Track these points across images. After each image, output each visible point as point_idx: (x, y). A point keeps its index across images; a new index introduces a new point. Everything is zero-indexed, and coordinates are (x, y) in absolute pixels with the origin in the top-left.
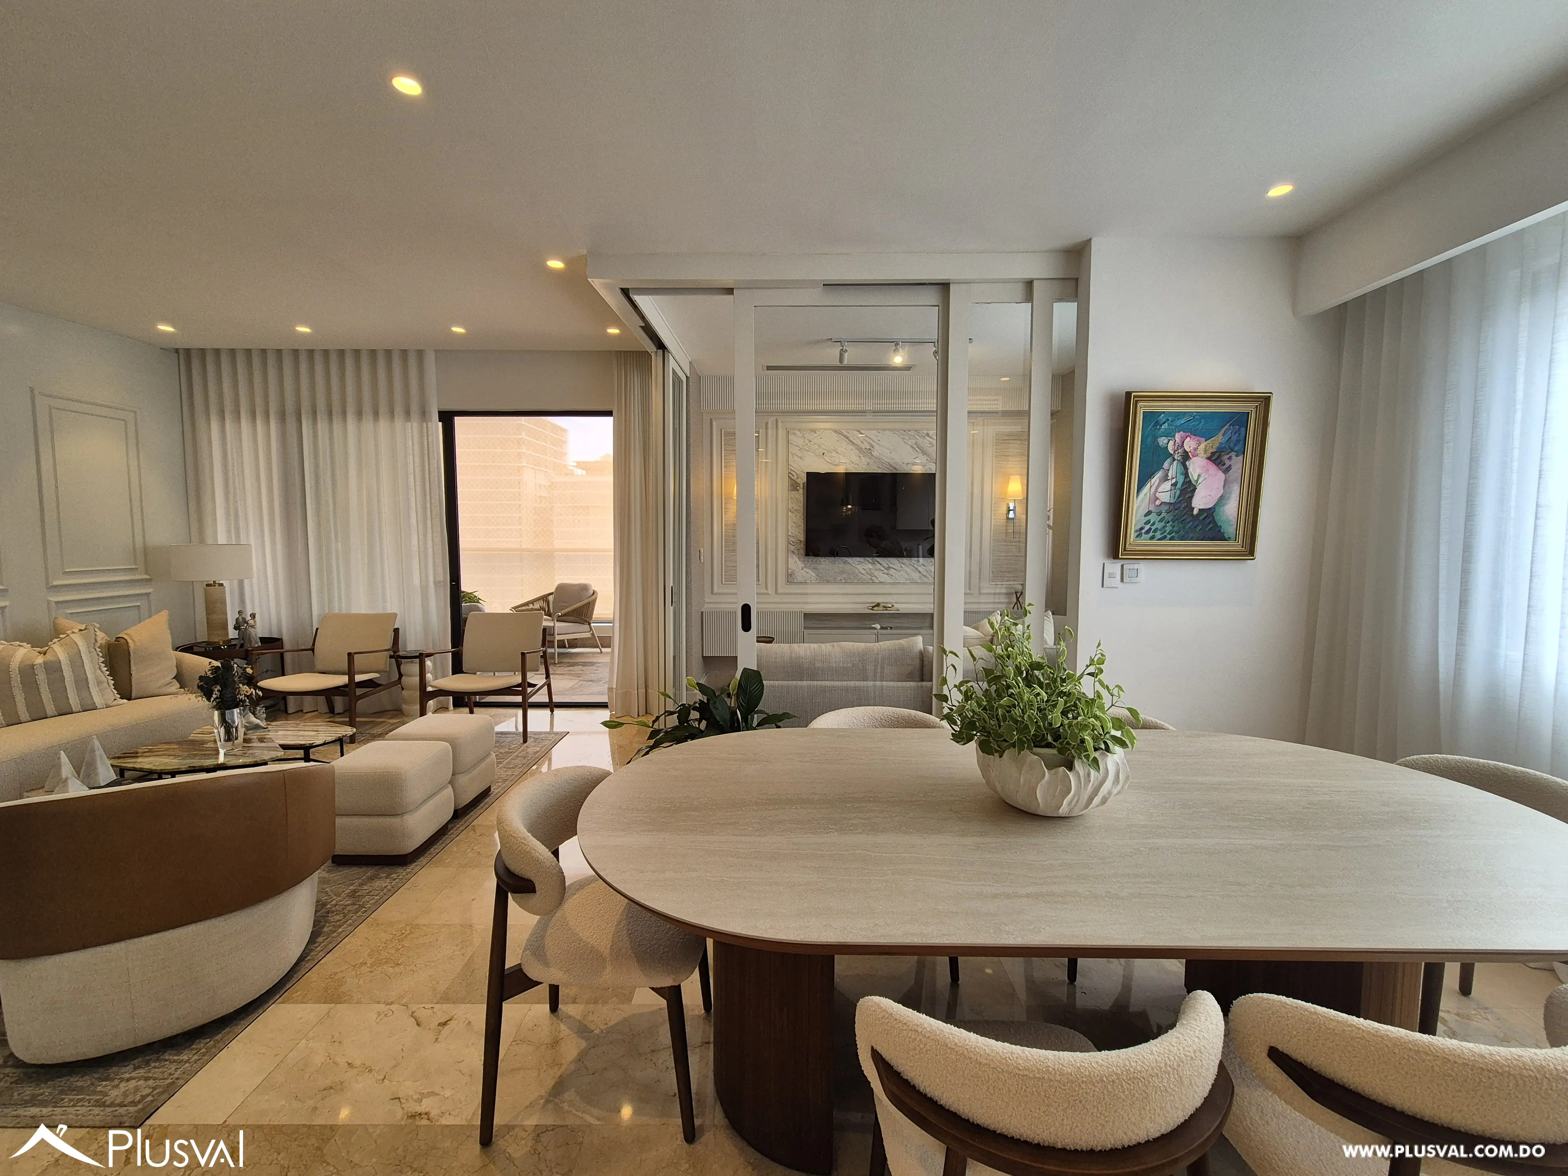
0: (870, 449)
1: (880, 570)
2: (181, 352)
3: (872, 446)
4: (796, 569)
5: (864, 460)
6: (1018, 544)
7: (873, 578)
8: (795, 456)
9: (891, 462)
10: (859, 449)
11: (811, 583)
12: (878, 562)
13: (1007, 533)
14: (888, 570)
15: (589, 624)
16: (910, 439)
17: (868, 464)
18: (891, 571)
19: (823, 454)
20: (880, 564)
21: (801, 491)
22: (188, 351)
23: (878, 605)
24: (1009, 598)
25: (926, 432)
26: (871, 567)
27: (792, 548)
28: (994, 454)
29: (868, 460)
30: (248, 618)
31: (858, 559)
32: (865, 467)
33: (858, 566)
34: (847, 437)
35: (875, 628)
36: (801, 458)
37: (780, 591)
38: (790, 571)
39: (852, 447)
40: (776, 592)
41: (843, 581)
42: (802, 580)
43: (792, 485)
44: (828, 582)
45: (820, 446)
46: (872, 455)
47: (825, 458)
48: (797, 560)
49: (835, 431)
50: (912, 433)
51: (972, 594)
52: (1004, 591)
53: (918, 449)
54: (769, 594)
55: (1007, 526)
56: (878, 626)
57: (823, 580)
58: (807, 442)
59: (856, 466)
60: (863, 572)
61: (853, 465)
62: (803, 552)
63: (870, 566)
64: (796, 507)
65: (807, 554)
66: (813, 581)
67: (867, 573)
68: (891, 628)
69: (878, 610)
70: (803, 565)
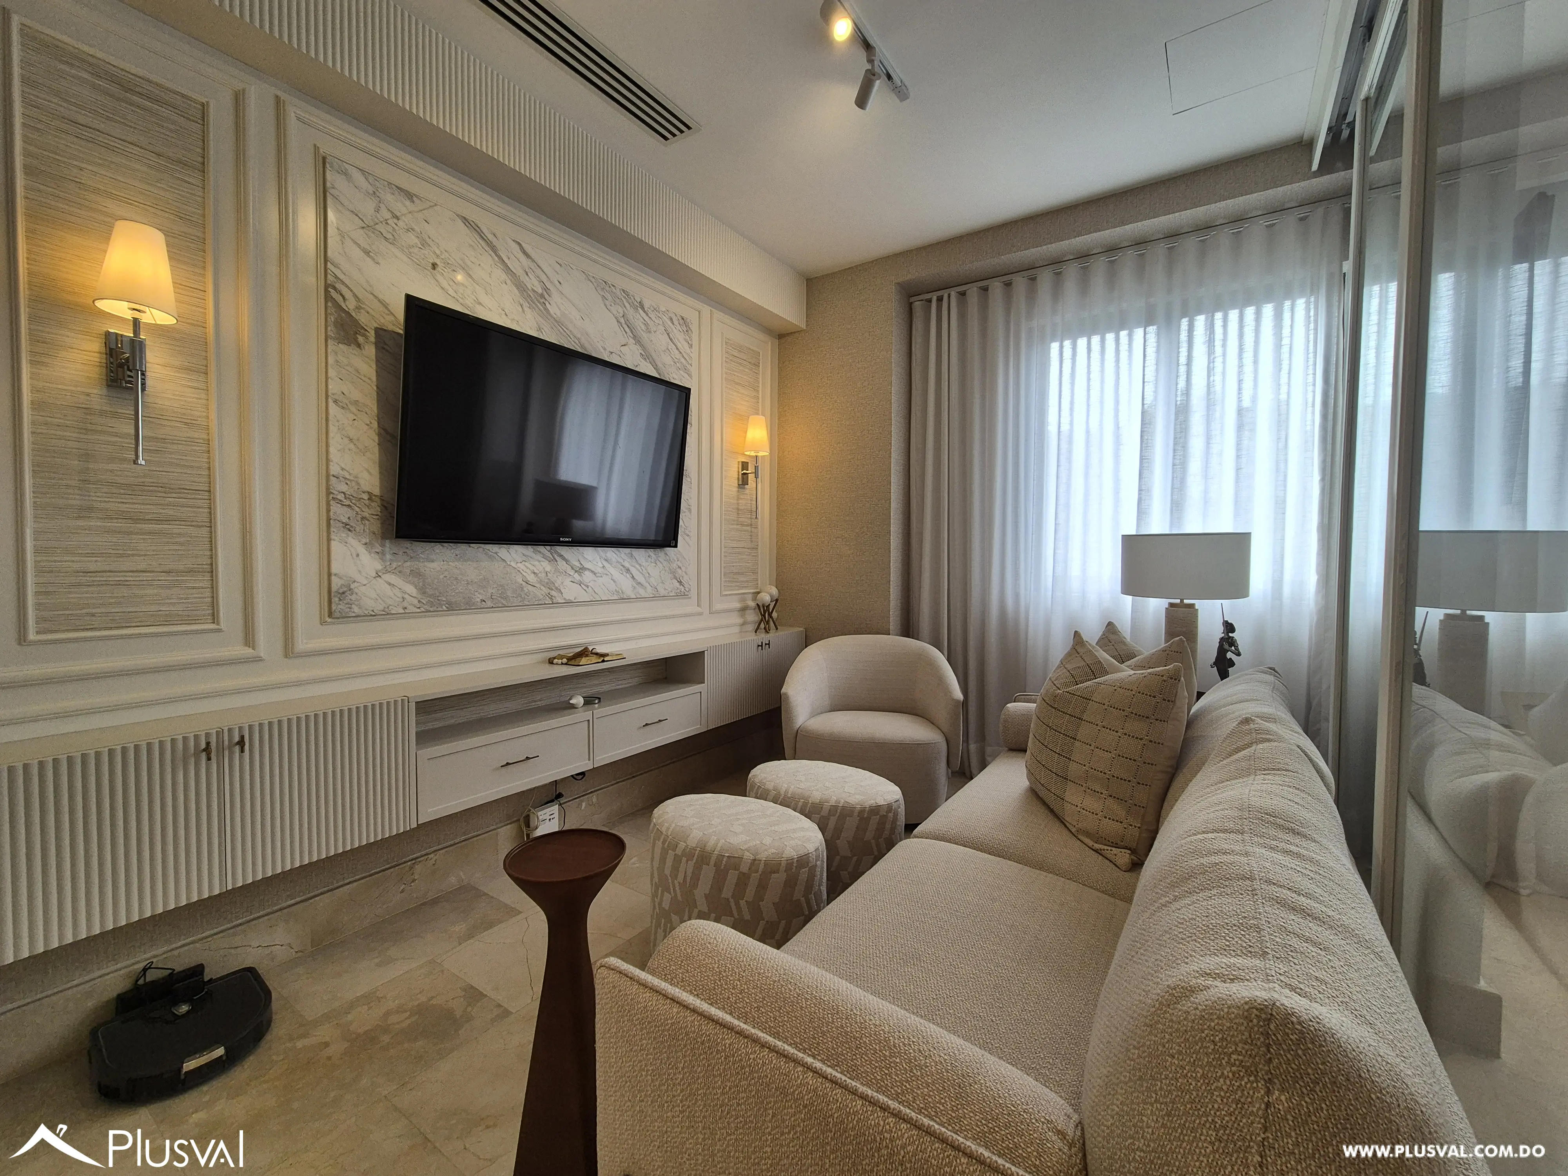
0: (542, 296)
1: (566, 573)
3: (546, 289)
4: (357, 577)
5: (529, 312)
6: (749, 528)
7: (553, 593)
10: (521, 287)
11: (406, 615)
12: (561, 556)
14: (580, 573)
16: (615, 304)
18: (587, 576)
19: (434, 265)
20: (567, 561)
21: (371, 351)
23: (585, 652)
24: (742, 616)
26: (548, 568)
27: (340, 512)
28: (724, 375)
29: (538, 314)
31: (522, 550)
33: (522, 568)
34: (491, 245)
35: (573, 707)
36: (367, 254)
37: (302, 644)
38: (336, 583)
39: (502, 273)
40: (289, 650)
42: (379, 607)
43: (341, 327)
45: (421, 242)
46: (546, 309)
47: (439, 277)
48: (362, 550)
49: (464, 219)
50: (618, 294)
51: (702, 613)
53: (626, 328)
54: (258, 659)
55: (739, 499)
56: (578, 700)
57: (438, 603)
58: (388, 215)
59: (510, 317)
60: (534, 580)
63: (547, 566)
64: (356, 396)
65: (398, 537)
66: (411, 609)
67: (541, 582)
68: (599, 700)
69: (585, 665)
70: (379, 566)
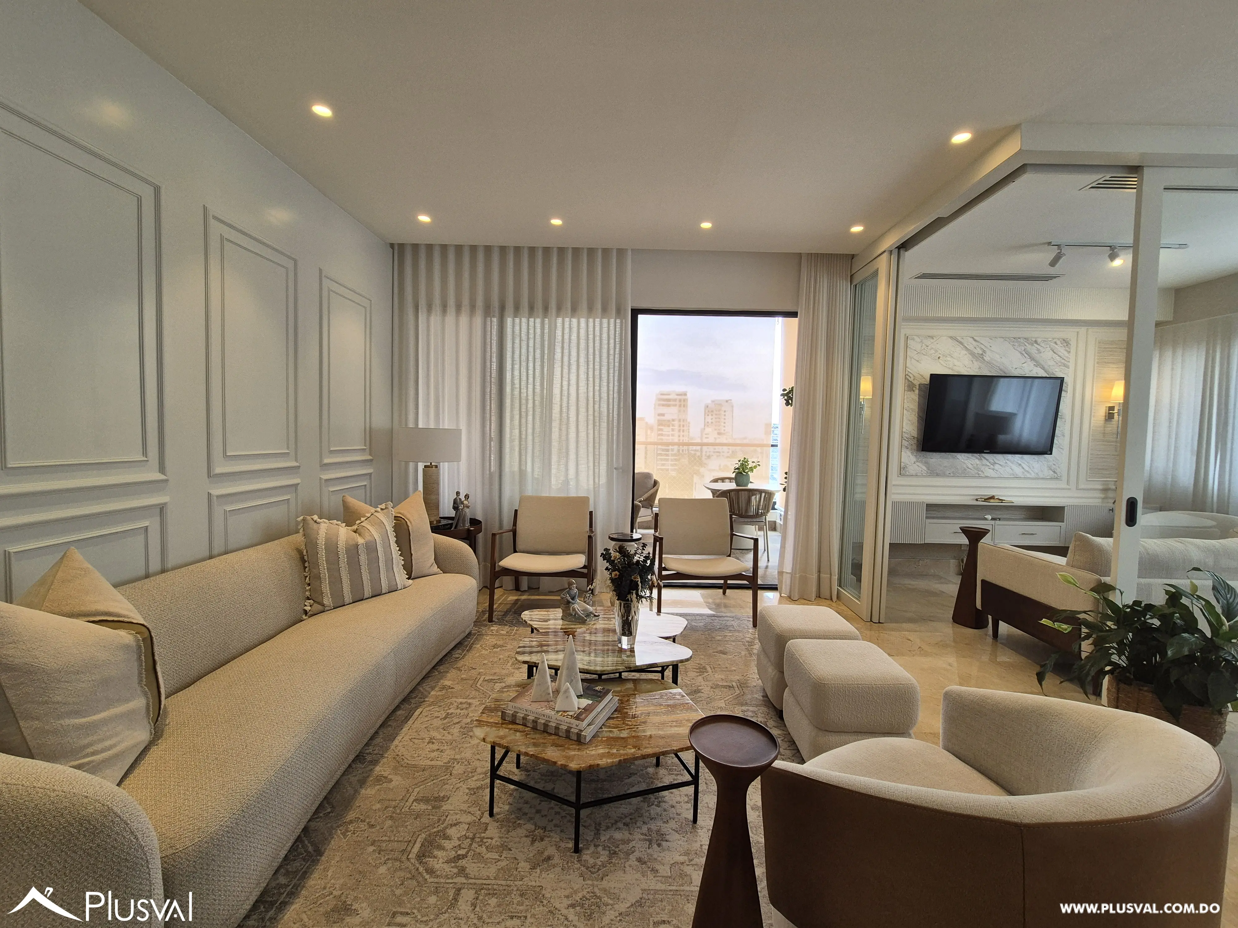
0: (982, 354)
1: (986, 465)
2: (396, 247)
3: (984, 352)
4: (908, 463)
5: (976, 364)
6: (1114, 443)
7: (980, 473)
8: (913, 360)
9: (1002, 367)
10: (972, 354)
11: (923, 476)
12: (985, 458)
13: (1104, 433)
14: (993, 466)
15: (652, 509)
16: (1020, 346)
17: (980, 368)
18: (997, 467)
19: (939, 358)
20: (987, 460)
21: (917, 392)
22: (402, 246)
23: (993, 497)
25: (1034, 340)
27: (905, 443)
28: (1096, 361)
29: (980, 364)
30: (463, 499)
31: (966, 455)
32: (977, 370)
33: (966, 462)
34: (961, 343)
35: (986, 519)
36: (918, 361)
38: (903, 465)
39: (965, 352)
41: (952, 475)
42: (914, 473)
43: (909, 386)
44: (938, 475)
45: (936, 351)
46: (984, 360)
47: (941, 361)
48: (910, 454)
49: (951, 337)
50: (1022, 340)
51: (1069, 489)
52: (1100, 487)
53: (1026, 355)
55: (1105, 427)
56: (988, 517)
57: (933, 473)
58: (924, 346)
59: (969, 369)
60: (970, 466)
61: (966, 369)
62: (915, 447)
63: (978, 462)
64: (912, 406)
65: (921, 450)
66: (924, 474)
67: (974, 468)
68: (1000, 519)
69: (993, 503)
70: (915, 460)
